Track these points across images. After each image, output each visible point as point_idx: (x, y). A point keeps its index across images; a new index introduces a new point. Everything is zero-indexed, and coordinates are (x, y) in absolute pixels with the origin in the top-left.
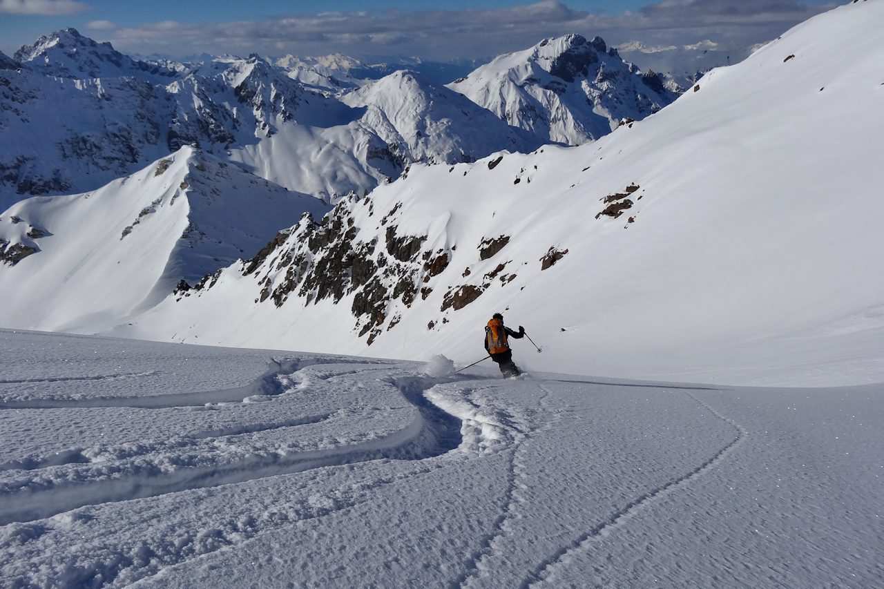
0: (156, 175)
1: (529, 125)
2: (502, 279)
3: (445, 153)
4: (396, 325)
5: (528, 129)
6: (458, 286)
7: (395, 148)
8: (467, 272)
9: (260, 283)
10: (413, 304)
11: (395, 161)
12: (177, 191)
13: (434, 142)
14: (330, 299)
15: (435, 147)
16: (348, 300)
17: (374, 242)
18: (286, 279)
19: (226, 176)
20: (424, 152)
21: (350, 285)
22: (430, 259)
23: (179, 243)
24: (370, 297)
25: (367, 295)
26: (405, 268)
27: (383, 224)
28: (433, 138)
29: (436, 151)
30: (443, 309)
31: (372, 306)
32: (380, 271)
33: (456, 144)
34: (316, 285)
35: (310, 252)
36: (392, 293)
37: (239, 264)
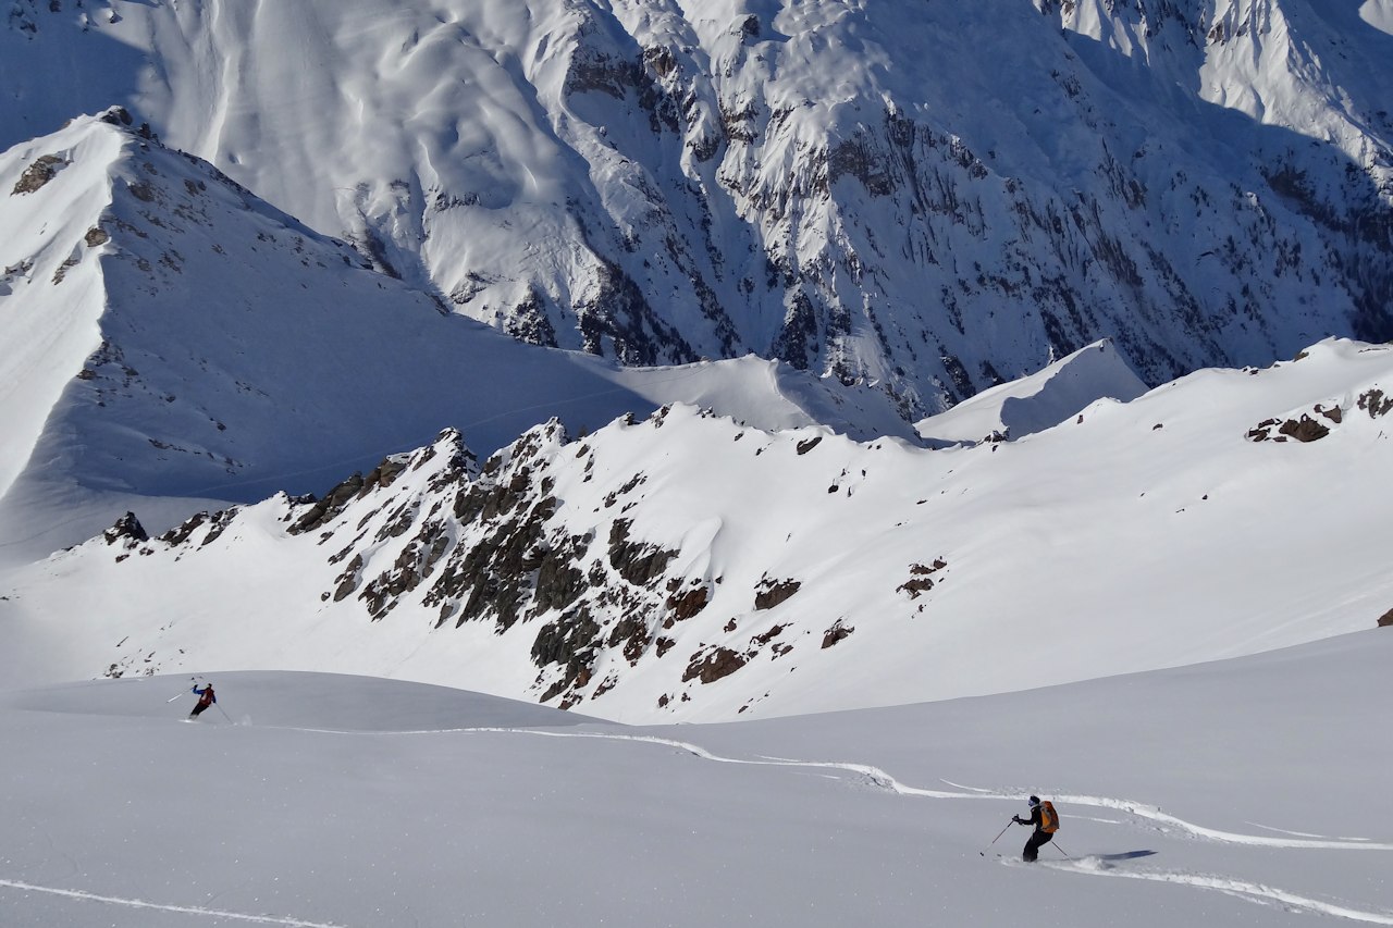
0: (17, 191)
1: (1133, 38)
2: (775, 648)
3: (832, 101)
4: (607, 692)
5: (1128, 49)
6: (714, 646)
7: (666, 63)
8: (731, 626)
9: (334, 560)
10: (641, 661)
11: (658, 107)
12: (77, 250)
13: (800, 60)
14: (487, 624)
15: (800, 79)
16: (526, 632)
17: (588, 537)
18: (398, 564)
19: (199, 217)
20: (759, 88)
21: (531, 605)
22: (678, 592)
23: (73, 391)
24: (568, 636)
25: (564, 630)
26: (636, 598)
27: (607, 505)
28: (799, 46)
29: (801, 90)
30: (685, 679)
31: (570, 653)
32: (591, 594)
33: (872, 77)
34: (463, 590)
35: (455, 521)
36: (609, 636)
37: (277, 504)
